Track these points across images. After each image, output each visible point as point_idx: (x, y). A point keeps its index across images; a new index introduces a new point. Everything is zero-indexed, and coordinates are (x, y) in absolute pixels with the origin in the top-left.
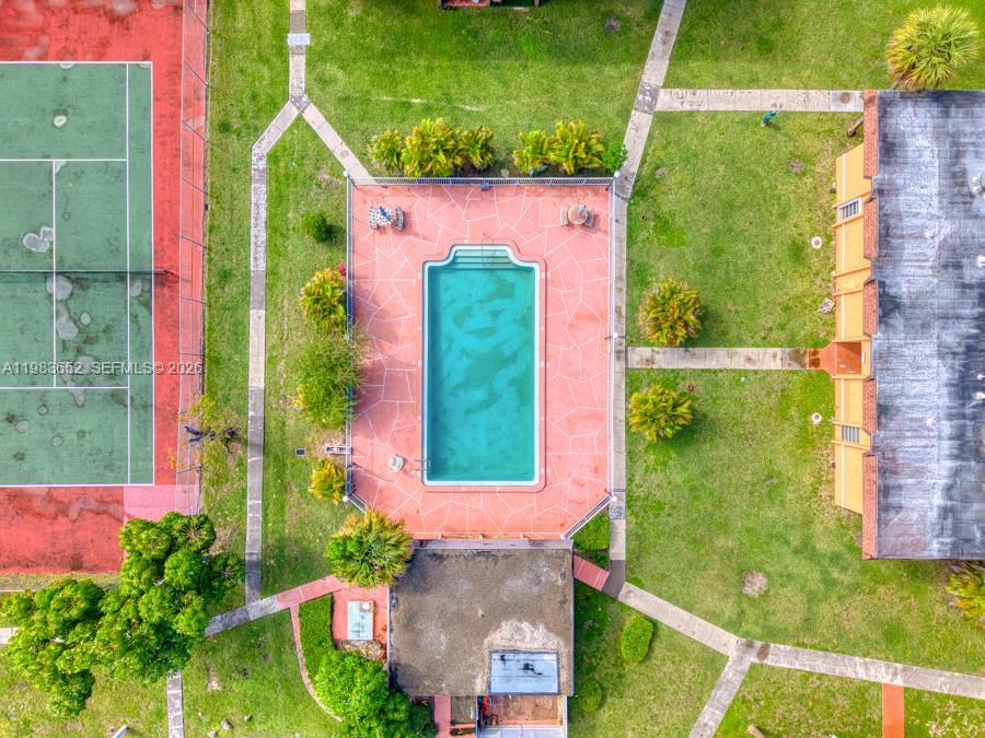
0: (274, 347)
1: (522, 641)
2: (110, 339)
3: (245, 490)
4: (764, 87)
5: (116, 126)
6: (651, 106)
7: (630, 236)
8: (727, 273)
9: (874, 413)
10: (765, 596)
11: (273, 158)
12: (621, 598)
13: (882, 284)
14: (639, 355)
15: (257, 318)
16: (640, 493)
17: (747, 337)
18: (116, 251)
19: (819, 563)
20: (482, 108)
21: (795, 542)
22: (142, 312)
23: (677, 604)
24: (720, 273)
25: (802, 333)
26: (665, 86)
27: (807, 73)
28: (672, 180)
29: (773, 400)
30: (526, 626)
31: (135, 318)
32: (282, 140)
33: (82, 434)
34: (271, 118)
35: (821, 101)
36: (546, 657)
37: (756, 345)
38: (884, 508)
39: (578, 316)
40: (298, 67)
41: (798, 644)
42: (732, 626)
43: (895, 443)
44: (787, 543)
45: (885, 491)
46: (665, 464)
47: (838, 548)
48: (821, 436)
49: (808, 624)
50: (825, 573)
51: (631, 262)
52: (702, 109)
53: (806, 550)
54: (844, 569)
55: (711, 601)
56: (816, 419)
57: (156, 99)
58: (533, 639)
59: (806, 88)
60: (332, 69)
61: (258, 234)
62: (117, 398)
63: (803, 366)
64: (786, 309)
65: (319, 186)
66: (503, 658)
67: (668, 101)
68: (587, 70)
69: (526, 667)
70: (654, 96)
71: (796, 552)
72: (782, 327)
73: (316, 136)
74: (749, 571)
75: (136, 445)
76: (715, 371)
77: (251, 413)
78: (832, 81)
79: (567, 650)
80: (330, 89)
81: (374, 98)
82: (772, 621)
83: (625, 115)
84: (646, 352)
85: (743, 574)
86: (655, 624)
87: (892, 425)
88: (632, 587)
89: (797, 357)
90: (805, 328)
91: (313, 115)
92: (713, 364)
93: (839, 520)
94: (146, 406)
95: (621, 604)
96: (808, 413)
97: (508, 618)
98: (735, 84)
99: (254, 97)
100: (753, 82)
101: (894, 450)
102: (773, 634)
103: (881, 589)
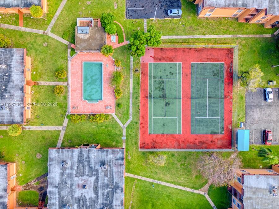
0: (129, 86)
1: (83, 36)
2: (156, 87)
3: (133, 61)
4: (44, 130)
5: (154, 123)
6: (63, 127)
7: (67, 105)
8: (50, 98)
9: (24, 72)
10: (44, 42)
11: (128, 118)
12: (69, 42)
13: (23, 93)
14: (65, 84)
15: (131, 91)
16: (65, 60)
17: (47, 87)
18: (155, 102)
19: (34, 48)
20: (93, 126)
21: (38, 52)
22: (150, 92)
23: (59, 41)
24: (51, 98)
25: (37, 88)
26: (61, 131)
27: (36, 133)
28: (60, 114)
29: (42, 76)
30: (83, 38)
31: (152, 91)
32: (127, 121)
33: (161, 71)
34: (129, 125)
35: (33, 128)
36: (79, 33)
37: (45, 86)
38: (23, 56)
39: (76, 91)
40: (124, 133)
41: (38, 34)
42: (49, 37)
43: (21, 67)
44: (40, 51)
45: (23, 59)
46: (61, 65)
47: (31, 51)
48: (34, 70)
49: (36, 37)
50: (33, 46)
51: (67, 100)
52: (54, 127)
53: (36, 50)
54: (30, 47)
55: (53, 41)
56: (34, 73)
57: (148, 128)
58: (82, 36)
59: (36, 130)
60: (118, 133)
61: (131, 105)
62: (154, 77)
63: (37, 82)
64: (40, 92)
65: (121, 113)
66: (87, 33)
67: (60, 128)
68: (74, 133)
69: (83, 31)
70: (63, 129)
71: (38, 50)
72: (40, 89)
73: (121, 122)
74: (46, 47)
75: (152, 69)
76: (52, 81)
77: (132, 75)
78: (32, 132)
79: (76, 34)
80: (119, 130)
81: (111, 128)
82: (42, 38)
83: (68, 126)
84: (64, 85)
85: (47, 46)
86: (63, 38)
87: (21, 70)
88: (67, 44)
89: (38, 84)
90: (36, 89)
91: (122, 125)
92: (52, 82)
93: (31, 55)
94: (150, 76)
95: (69, 41)
96: (36, 74)
97: (86, 39)
98: (49, 131)
99: (131, 128)
100: (45, 131)
101: (21, 66)
102: (42, 36)
103: (23, 43)
